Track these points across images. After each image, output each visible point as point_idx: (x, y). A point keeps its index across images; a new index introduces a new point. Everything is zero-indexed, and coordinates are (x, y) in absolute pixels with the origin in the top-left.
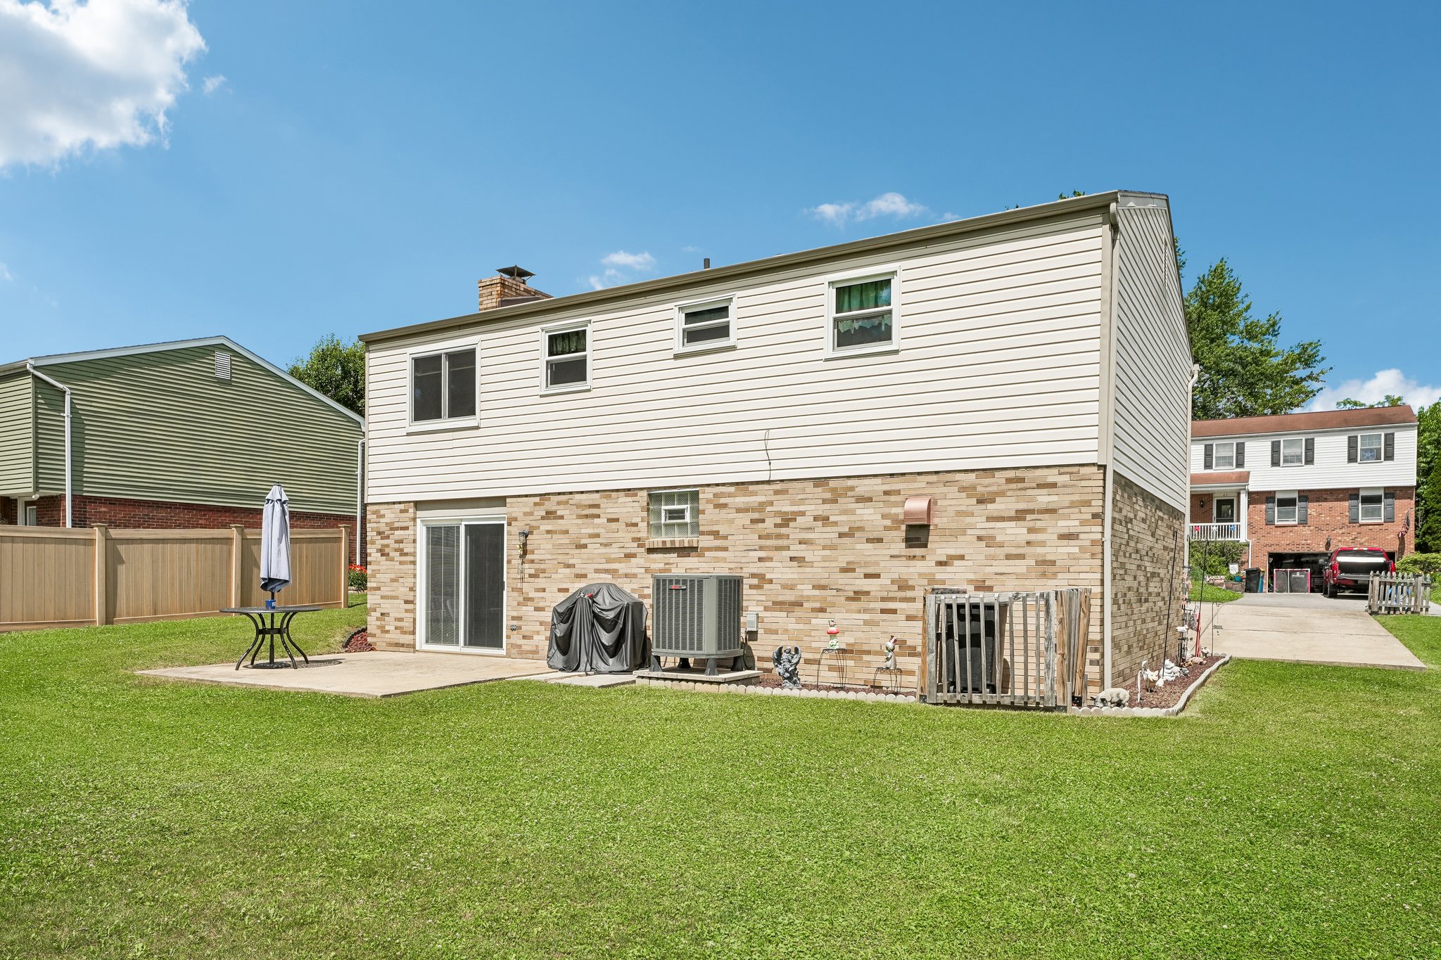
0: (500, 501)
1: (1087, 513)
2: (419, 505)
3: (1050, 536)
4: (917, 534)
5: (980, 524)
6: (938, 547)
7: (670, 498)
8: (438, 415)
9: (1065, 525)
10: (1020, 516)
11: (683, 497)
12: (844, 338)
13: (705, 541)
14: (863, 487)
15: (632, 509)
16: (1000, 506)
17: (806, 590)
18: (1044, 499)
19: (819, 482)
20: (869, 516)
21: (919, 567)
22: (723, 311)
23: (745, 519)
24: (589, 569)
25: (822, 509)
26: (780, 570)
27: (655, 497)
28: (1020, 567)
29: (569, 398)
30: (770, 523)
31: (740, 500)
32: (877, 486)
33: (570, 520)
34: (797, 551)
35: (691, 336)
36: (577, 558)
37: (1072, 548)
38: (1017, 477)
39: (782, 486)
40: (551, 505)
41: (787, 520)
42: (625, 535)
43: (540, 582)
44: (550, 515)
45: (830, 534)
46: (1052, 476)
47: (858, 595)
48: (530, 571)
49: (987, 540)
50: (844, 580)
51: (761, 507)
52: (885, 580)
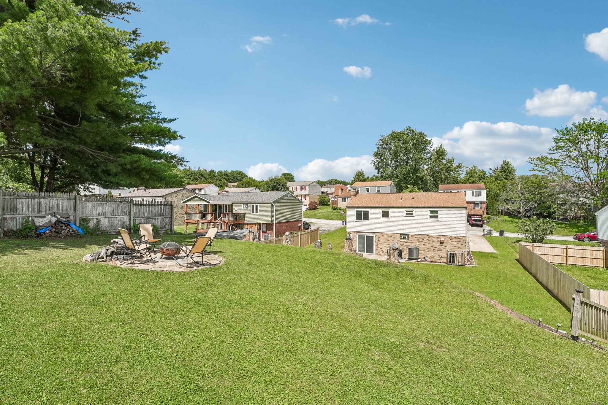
0: (374, 233)
1: (464, 242)
2: (357, 232)
3: (460, 244)
4: (442, 243)
5: (451, 243)
6: (445, 245)
7: (404, 235)
8: (361, 219)
9: (461, 243)
10: (456, 242)
11: (406, 235)
12: (431, 217)
13: (410, 241)
14: (434, 236)
15: (398, 236)
16: (453, 240)
17: (426, 249)
18: (459, 240)
19: (428, 235)
20: (435, 240)
21: (442, 247)
22: (412, 211)
23: (416, 239)
24: (390, 244)
25: (428, 239)
26: (422, 246)
27: (401, 235)
28: (456, 248)
29: (386, 220)
30: (420, 240)
31: (415, 236)
32: (436, 236)
33: (386, 236)
34: (424, 243)
35: (407, 214)
36: (388, 242)
37: (463, 246)
38: (455, 237)
39: (422, 235)
40: (382, 234)
41: (423, 239)
42: (397, 239)
43: (381, 245)
44: (383, 236)
45: (429, 242)
46: (460, 237)
47: (433, 250)
48: (379, 243)
49: (452, 244)
50: (431, 248)
51: (419, 237)
52: (437, 248)
